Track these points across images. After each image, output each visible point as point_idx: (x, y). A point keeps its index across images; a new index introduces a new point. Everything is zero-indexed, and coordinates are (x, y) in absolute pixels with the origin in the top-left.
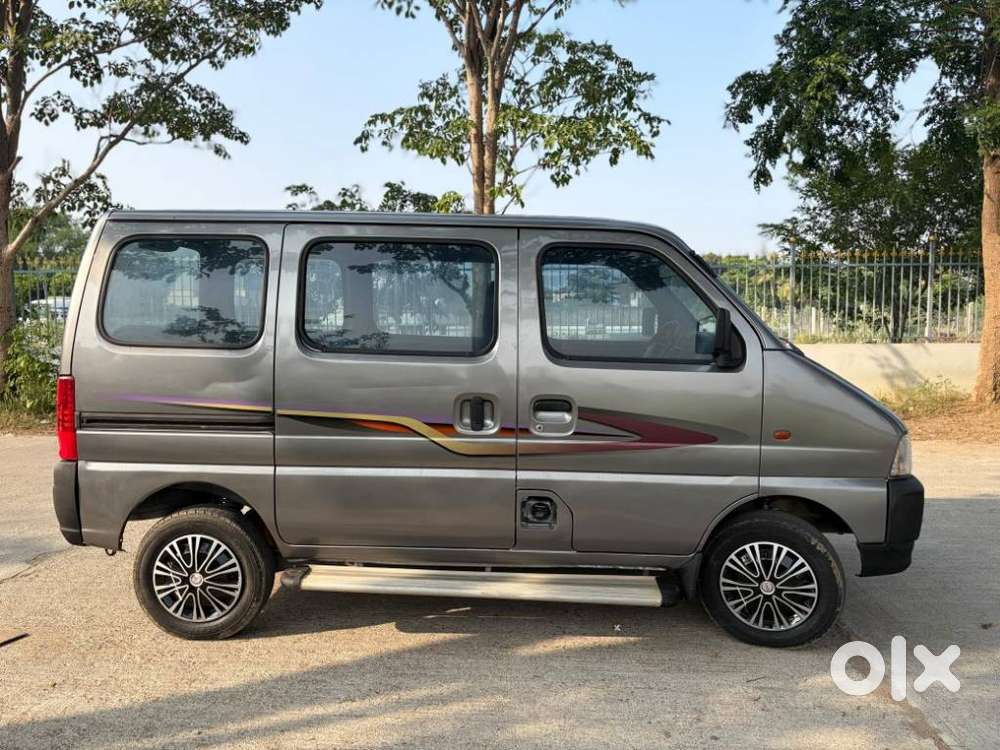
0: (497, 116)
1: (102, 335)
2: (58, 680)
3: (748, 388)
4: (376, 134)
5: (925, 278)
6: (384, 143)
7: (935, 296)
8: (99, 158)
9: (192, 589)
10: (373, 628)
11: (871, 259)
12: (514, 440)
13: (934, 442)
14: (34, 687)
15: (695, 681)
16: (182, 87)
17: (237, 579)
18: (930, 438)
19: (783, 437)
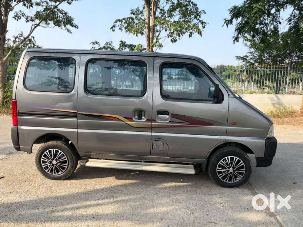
0: (154, 20)
1: (25, 87)
2: (12, 191)
3: (224, 109)
4: (117, 26)
5: (287, 75)
6: (120, 29)
7: (290, 80)
8: (32, 31)
9: (53, 165)
10: (107, 178)
11: (270, 68)
12: (151, 123)
13: (286, 125)
14: (5, 193)
15: (203, 197)
16: (57, 10)
17: (66, 163)
18: (285, 124)
19: (234, 124)
